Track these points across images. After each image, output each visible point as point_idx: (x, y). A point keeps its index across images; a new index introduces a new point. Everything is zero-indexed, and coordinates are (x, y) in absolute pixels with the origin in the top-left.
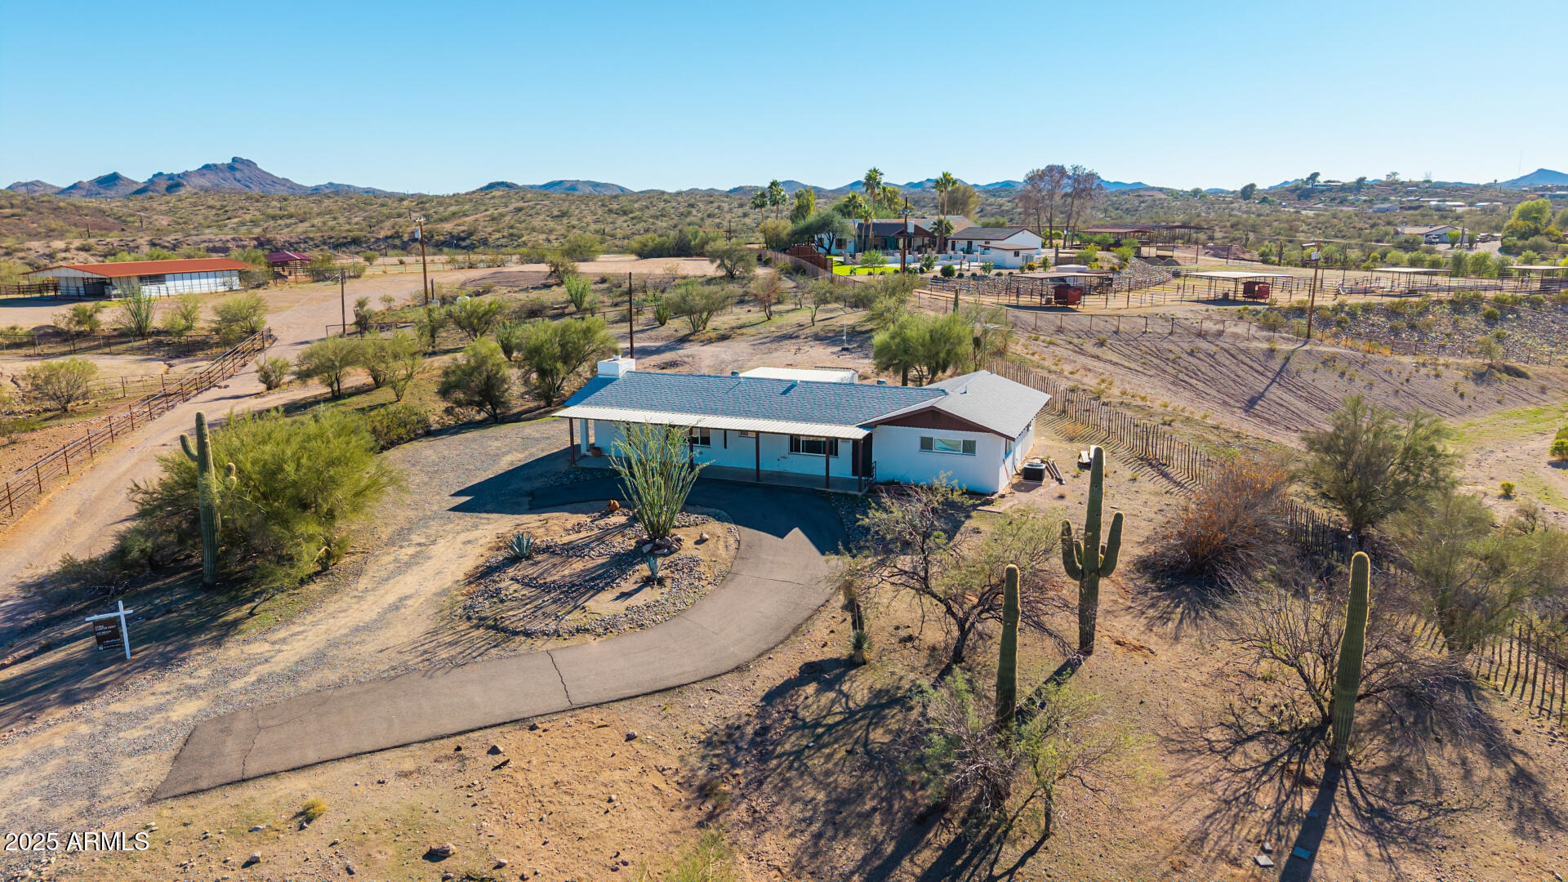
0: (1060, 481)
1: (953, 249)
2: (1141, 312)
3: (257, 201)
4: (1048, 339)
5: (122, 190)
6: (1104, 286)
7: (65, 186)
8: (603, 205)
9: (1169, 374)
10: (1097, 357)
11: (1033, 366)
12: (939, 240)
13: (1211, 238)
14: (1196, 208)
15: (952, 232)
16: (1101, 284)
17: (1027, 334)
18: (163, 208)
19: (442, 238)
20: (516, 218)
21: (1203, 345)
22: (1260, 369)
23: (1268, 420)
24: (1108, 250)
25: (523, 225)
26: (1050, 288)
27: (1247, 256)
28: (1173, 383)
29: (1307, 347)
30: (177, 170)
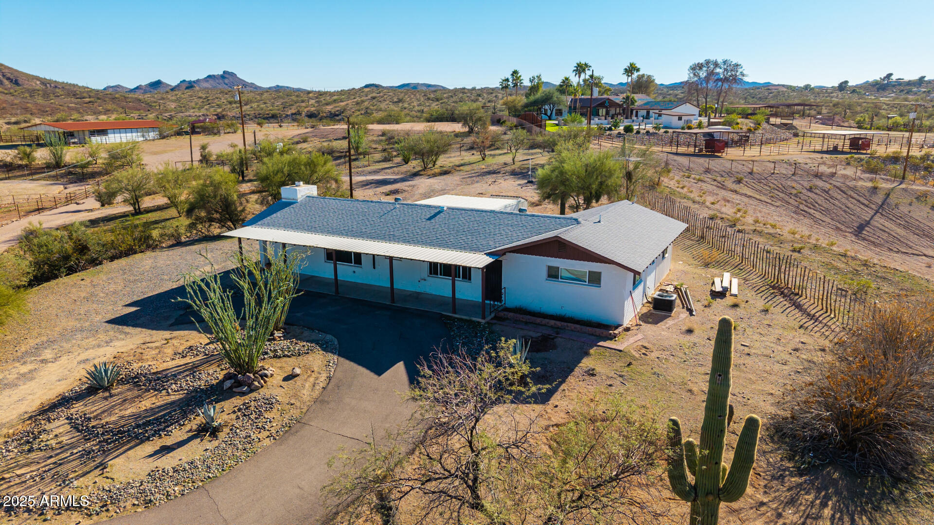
0: (690, 311)
1: (637, 116)
2: (770, 158)
3: (226, 94)
4: (698, 177)
5: (162, 90)
6: (743, 141)
7: (132, 87)
8: (425, 95)
9: (792, 205)
10: (736, 192)
11: (681, 198)
12: (627, 110)
13: (819, 113)
14: (807, 96)
15: (636, 104)
16: (740, 140)
17: (682, 174)
18: (174, 98)
19: (325, 114)
20: (371, 103)
21: (820, 183)
22: (866, 202)
23: (873, 243)
24: (747, 118)
25: (375, 107)
26: (702, 141)
27: (846, 124)
28: (795, 212)
29: (903, 186)
30: (194, 79)
